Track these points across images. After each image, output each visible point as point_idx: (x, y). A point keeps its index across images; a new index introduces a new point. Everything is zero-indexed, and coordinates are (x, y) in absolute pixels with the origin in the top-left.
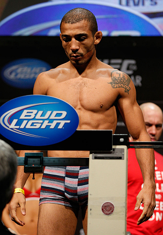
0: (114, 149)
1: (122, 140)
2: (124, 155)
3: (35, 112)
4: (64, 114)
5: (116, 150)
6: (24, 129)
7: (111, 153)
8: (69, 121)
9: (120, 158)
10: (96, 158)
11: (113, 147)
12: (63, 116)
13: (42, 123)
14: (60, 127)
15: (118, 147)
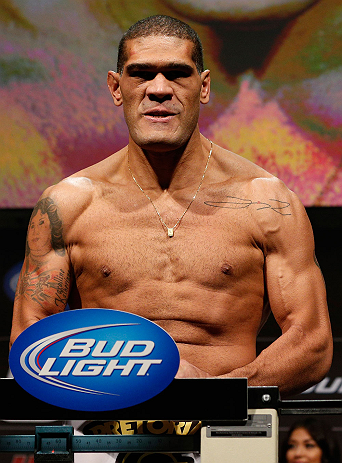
0: (250, 417)
1: (266, 397)
2: (270, 427)
3: (91, 342)
4: (150, 345)
5: (254, 418)
6: (69, 378)
7: (244, 424)
8: (159, 361)
9: (263, 434)
10: (214, 434)
11: (250, 412)
12: (147, 351)
13: (105, 366)
14: (142, 372)
15: (258, 412)
